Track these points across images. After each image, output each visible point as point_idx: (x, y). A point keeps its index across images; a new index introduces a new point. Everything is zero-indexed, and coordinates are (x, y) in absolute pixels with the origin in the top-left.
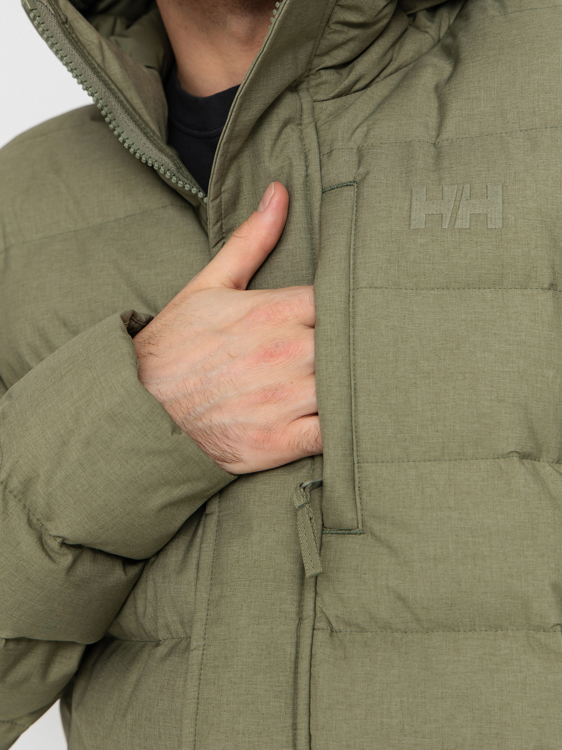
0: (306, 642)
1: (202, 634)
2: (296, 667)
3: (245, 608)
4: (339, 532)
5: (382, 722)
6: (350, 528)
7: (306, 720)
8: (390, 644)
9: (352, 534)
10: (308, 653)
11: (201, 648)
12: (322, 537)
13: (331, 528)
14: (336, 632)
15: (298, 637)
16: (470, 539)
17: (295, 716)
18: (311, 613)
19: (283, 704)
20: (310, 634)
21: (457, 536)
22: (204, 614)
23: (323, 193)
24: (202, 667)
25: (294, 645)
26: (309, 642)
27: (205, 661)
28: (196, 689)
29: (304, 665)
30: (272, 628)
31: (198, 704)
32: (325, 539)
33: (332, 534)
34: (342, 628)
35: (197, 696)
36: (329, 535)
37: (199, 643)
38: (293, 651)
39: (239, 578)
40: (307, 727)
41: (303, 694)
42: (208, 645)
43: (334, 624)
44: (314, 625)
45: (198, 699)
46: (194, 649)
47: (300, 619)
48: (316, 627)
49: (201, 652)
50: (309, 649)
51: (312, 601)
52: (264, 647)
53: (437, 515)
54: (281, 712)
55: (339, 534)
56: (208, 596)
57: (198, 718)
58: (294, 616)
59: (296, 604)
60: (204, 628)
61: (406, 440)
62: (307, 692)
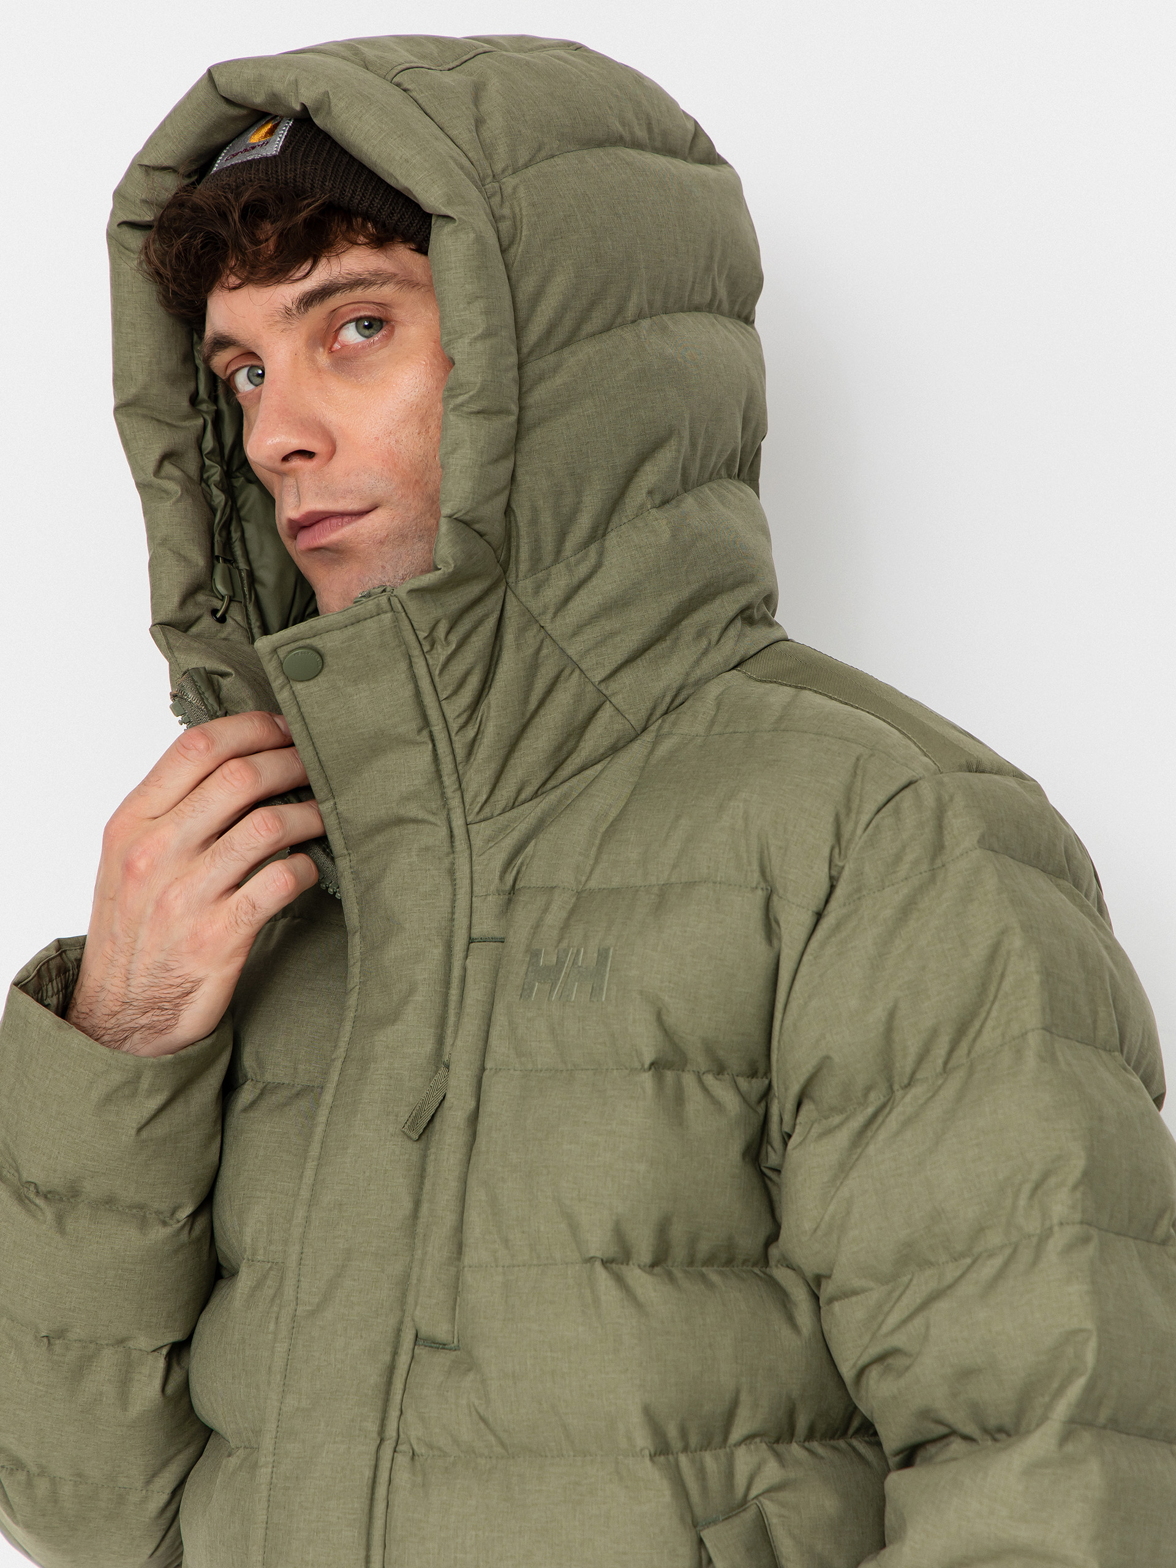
0: (385, 1464)
1: (271, 1449)
2: (373, 1493)
3: (323, 1424)
4: (433, 1345)
5: (456, 1557)
6: (445, 1342)
7: (381, 1552)
8: (471, 1470)
9: (447, 1349)
10: (387, 1478)
11: (271, 1466)
12: (414, 1349)
13: (424, 1340)
14: (418, 1456)
15: (377, 1459)
16: (549, 1354)
17: (368, 1547)
18: (394, 1434)
19: (356, 1534)
20: (390, 1457)
21: (535, 1350)
22: (274, 1426)
23: (469, 943)
24: (272, 1486)
25: (372, 1468)
26: (388, 1465)
27: (274, 1480)
28: (265, 1512)
29: (381, 1491)
30: (349, 1448)
31: (267, 1528)
32: (417, 1351)
33: (426, 1346)
34: (423, 1451)
35: (265, 1520)
36: (422, 1347)
37: (268, 1459)
38: (371, 1475)
39: (321, 1390)
40: (382, 1560)
41: (378, 1523)
42: (279, 1463)
43: (415, 1447)
44: (395, 1448)
45: (267, 1523)
46: (262, 1466)
47: (382, 1440)
48: (397, 1449)
49: (270, 1470)
50: (388, 1474)
51: (396, 1420)
52: (339, 1469)
53: (517, 1327)
54: (353, 1543)
55: (432, 1347)
56: (279, 1404)
57: (266, 1544)
58: (375, 1435)
59: (378, 1422)
60: (273, 1442)
61: (495, 1242)
62: (383, 1521)
